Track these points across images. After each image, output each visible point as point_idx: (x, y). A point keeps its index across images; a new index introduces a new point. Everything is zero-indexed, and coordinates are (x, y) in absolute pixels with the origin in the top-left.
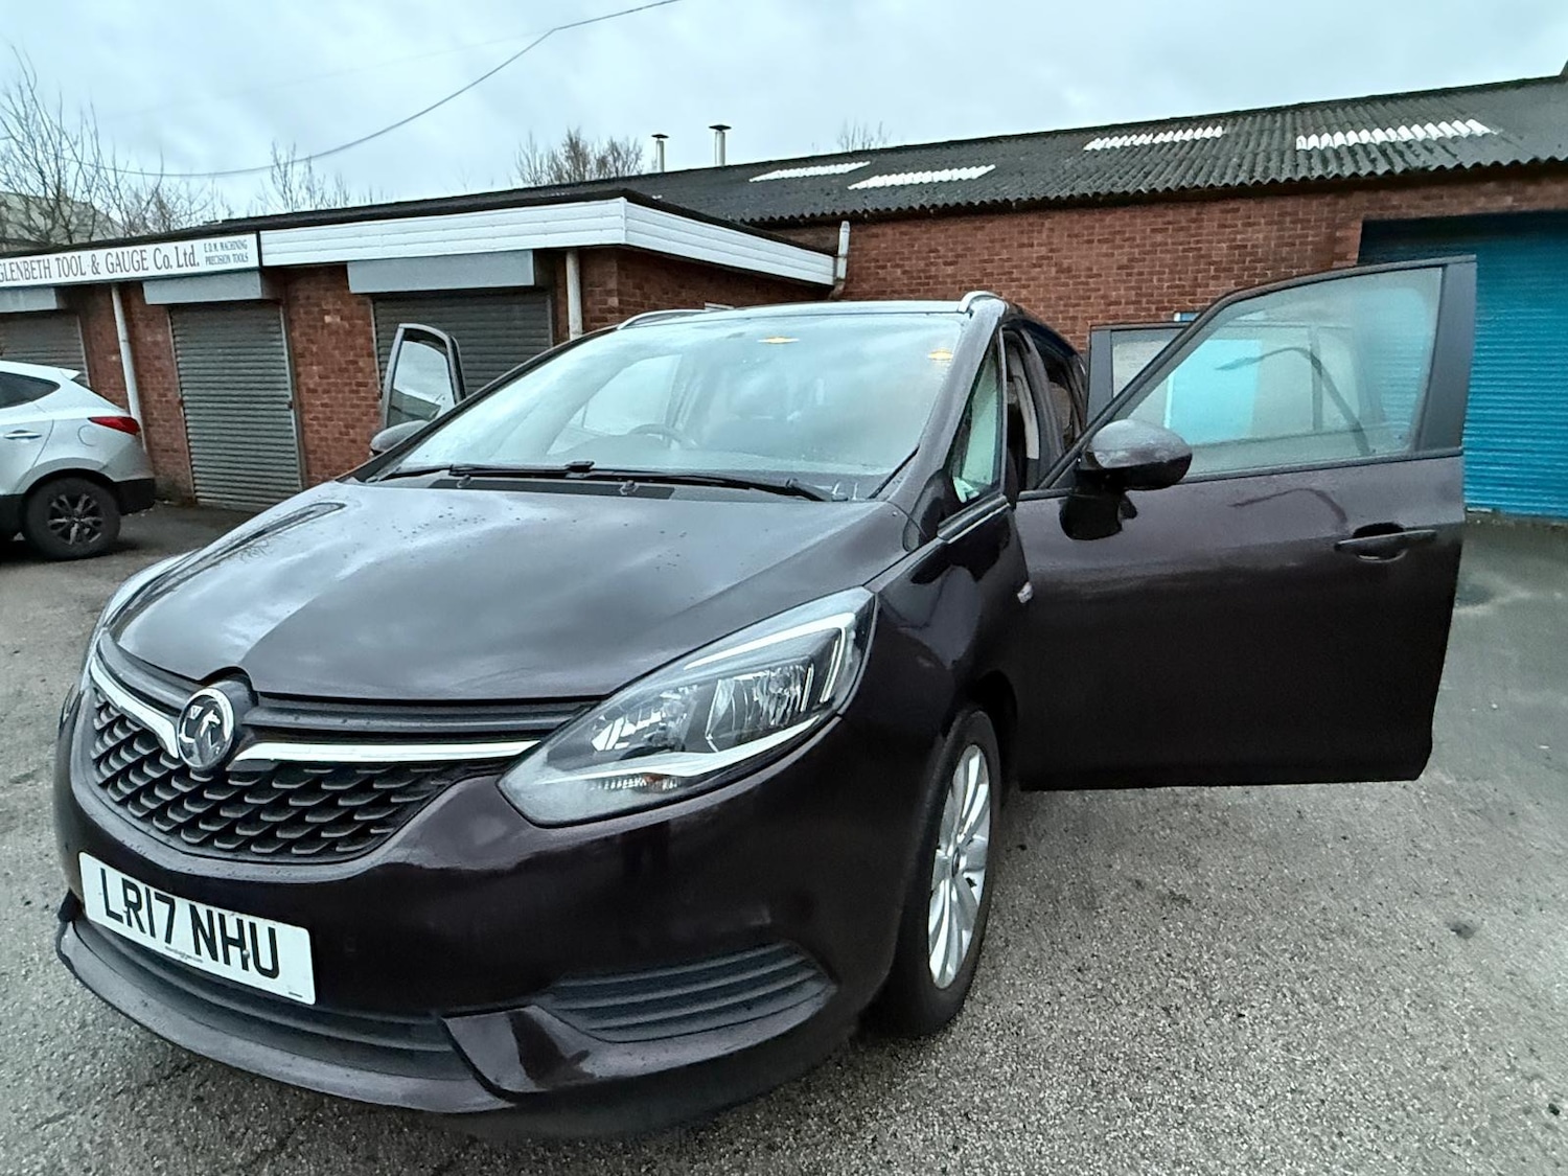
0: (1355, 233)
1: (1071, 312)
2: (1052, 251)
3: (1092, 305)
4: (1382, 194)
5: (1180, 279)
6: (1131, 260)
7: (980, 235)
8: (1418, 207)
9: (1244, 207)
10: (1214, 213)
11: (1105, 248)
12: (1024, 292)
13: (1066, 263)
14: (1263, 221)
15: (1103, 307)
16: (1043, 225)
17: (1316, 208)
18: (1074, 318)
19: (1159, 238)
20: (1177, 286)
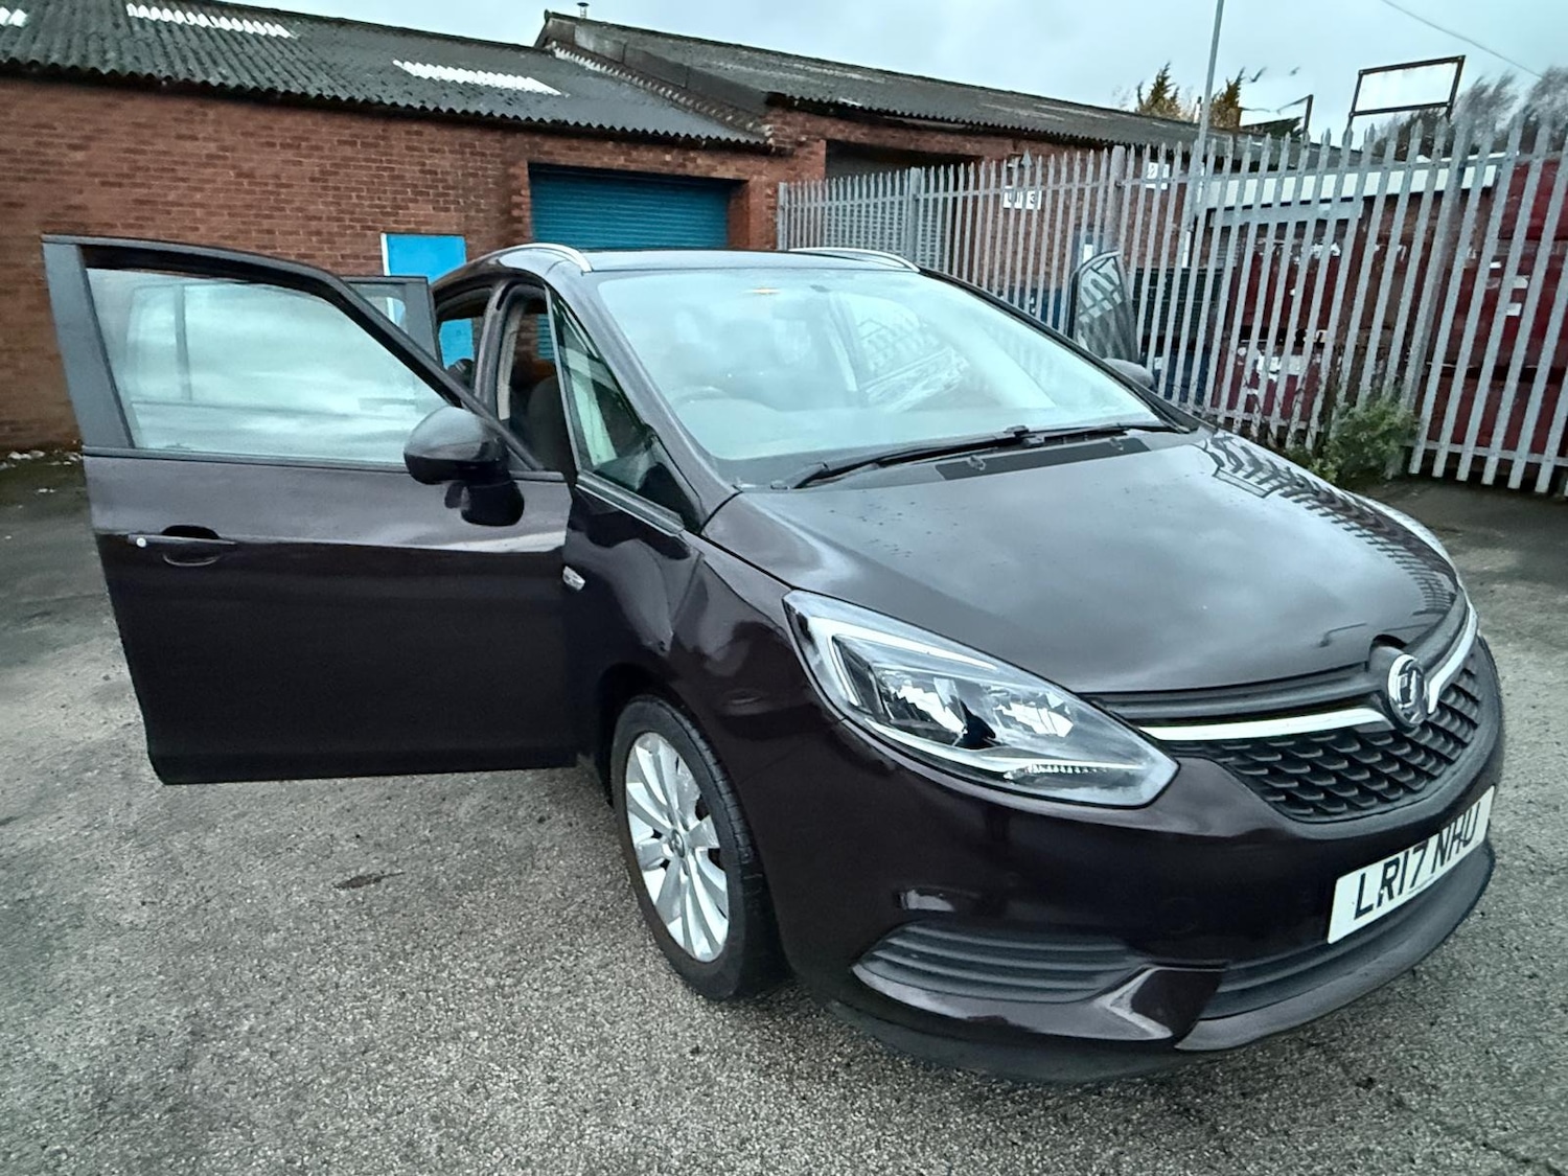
0: (522, 172)
1: (266, 224)
2: (225, 149)
3: (286, 217)
4: (537, 139)
5: (379, 199)
6: (322, 172)
7: (116, 115)
8: (563, 155)
9: (430, 131)
10: (398, 132)
11: (290, 154)
12: (198, 196)
13: (246, 166)
14: (446, 149)
15: (301, 222)
16: (205, 115)
17: (489, 142)
18: (270, 232)
19: (348, 151)
20: (377, 206)
